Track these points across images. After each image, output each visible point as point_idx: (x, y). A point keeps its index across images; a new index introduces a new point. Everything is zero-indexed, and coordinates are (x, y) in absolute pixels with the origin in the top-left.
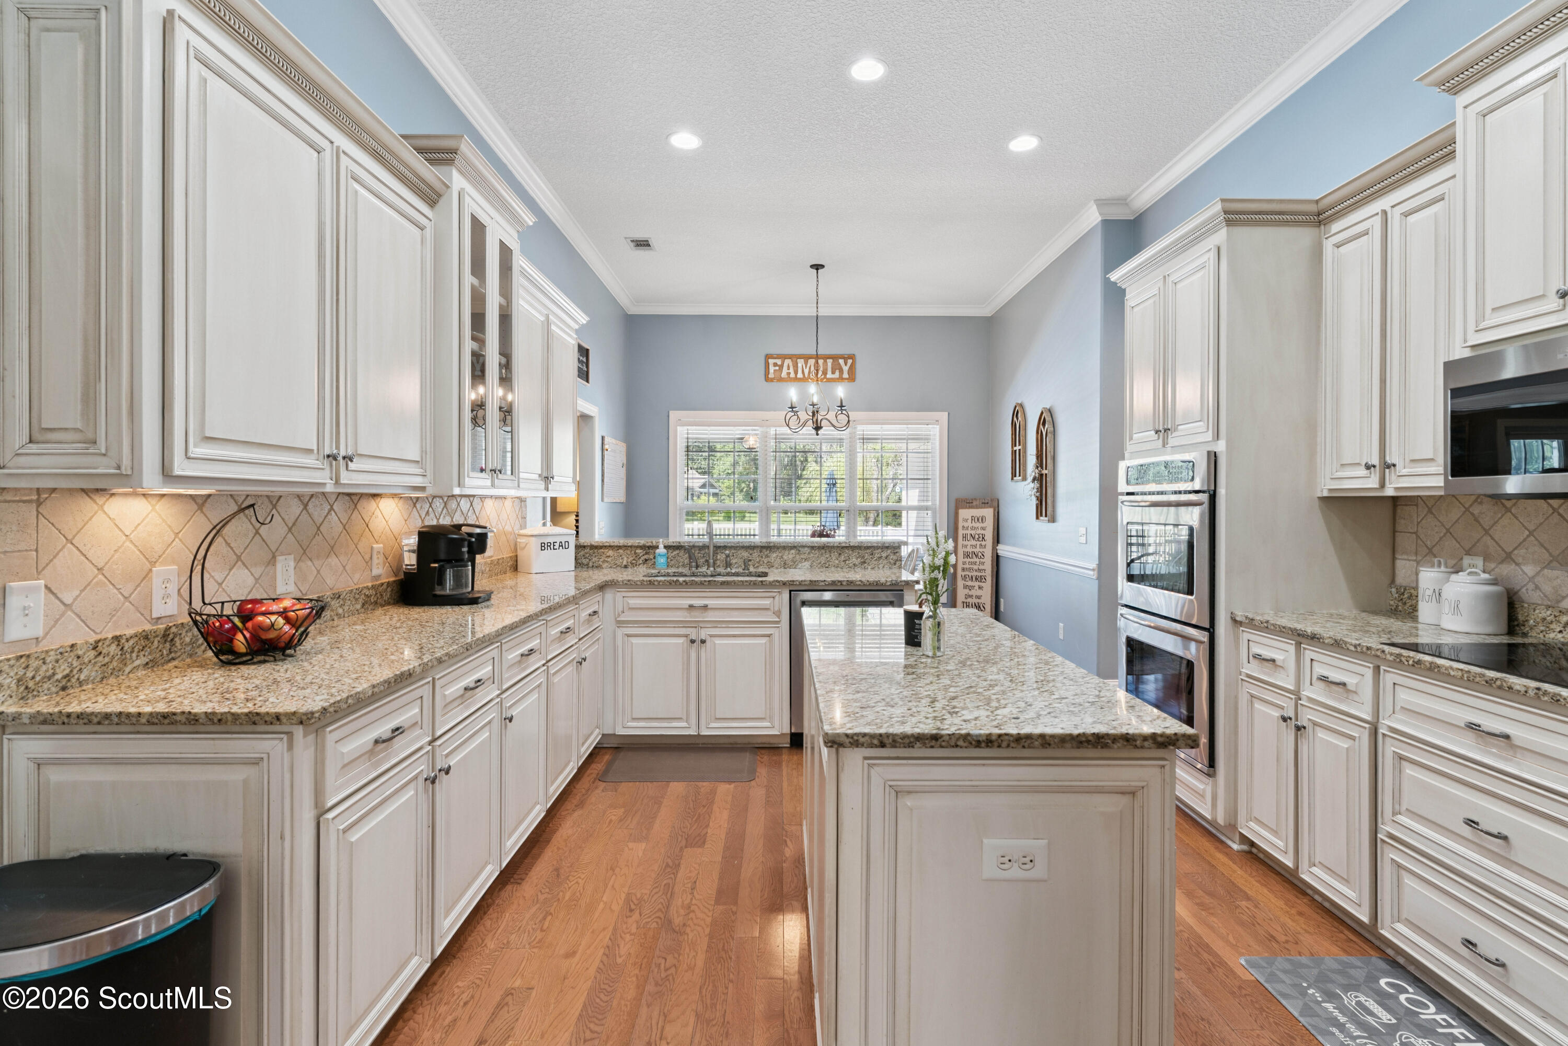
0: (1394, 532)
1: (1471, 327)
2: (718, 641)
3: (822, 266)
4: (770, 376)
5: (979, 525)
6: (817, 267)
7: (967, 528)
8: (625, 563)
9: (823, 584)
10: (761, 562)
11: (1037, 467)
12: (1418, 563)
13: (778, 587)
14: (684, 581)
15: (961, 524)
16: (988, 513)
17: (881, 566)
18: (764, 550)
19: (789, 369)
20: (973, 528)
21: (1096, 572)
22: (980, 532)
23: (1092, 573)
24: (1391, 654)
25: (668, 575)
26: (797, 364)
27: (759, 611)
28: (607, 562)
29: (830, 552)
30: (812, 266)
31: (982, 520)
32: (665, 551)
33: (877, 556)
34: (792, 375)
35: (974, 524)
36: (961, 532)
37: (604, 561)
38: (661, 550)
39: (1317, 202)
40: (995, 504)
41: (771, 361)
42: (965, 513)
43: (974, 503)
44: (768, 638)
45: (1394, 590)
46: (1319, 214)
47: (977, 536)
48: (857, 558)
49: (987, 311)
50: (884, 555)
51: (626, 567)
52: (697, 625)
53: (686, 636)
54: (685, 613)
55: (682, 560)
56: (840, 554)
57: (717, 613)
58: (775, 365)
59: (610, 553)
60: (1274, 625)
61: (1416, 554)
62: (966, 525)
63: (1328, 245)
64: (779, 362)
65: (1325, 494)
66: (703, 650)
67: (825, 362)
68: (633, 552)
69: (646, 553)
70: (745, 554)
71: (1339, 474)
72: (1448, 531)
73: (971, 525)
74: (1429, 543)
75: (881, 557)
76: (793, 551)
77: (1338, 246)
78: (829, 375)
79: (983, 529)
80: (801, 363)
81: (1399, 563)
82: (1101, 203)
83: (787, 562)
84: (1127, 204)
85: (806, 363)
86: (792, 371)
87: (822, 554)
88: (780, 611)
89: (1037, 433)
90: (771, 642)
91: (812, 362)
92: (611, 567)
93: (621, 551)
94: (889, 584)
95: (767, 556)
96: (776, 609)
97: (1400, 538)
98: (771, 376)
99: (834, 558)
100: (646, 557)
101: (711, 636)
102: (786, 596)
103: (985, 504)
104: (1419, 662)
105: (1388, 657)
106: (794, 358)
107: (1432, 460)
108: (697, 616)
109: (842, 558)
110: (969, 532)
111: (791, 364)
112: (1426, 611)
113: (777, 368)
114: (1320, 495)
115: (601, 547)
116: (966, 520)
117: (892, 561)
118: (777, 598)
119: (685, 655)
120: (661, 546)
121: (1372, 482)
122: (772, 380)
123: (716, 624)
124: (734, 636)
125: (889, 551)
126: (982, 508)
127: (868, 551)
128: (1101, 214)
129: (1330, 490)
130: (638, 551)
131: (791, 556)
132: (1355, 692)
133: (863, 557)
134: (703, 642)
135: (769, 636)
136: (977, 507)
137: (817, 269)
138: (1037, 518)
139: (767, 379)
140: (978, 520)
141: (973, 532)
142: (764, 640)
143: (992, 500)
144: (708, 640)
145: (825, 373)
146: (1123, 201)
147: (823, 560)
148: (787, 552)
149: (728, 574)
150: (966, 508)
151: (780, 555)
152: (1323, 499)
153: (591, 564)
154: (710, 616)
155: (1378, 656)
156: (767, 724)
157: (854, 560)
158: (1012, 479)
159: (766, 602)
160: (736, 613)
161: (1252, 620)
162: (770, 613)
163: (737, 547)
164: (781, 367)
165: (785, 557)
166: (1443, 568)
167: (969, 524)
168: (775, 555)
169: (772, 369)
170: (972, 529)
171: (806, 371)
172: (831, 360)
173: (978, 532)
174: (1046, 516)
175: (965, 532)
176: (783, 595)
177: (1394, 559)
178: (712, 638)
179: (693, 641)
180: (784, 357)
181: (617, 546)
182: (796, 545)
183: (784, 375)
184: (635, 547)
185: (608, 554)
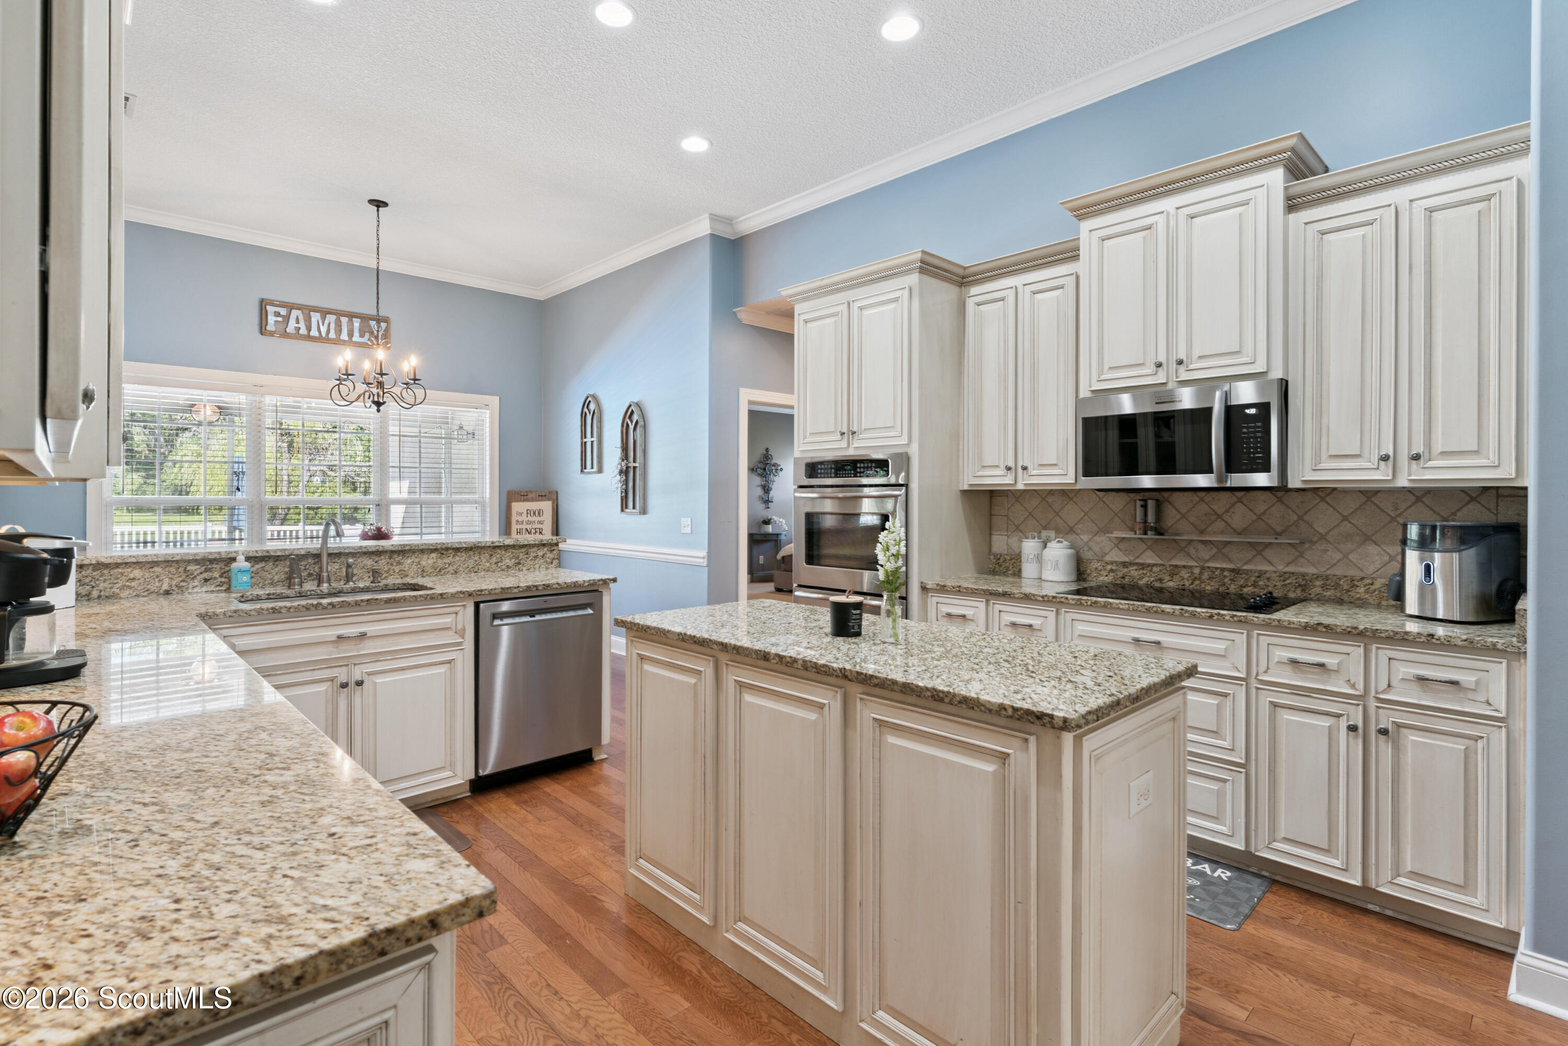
0: (991, 515)
1: (1094, 378)
2: (379, 680)
3: (385, 204)
4: (268, 328)
5: (536, 519)
6: (379, 204)
7: (522, 523)
8: (165, 587)
9: (516, 590)
10: (391, 572)
11: (623, 460)
12: (1008, 536)
13: (462, 600)
14: (330, 604)
15: (514, 518)
16: (546, 506)
17: (537, 566)
18: (395, 556)
19: (298, 321)
20: (529, 522)
21: (706, 560)
22: (537, 526)
23: (702, 560)
24: (1073, 599)
25: (258, 599)
26: (310, 318)
27: (437, 633)
28: (130, 587)
29: (480, 553)
30: (371, 202)
31: (539, 513)
32: (247, 565)
33: (533, 555)
34: (303, 331)
35: (530, 518)
36: (514, 527)
37: (123, 588)
38: (241, 563)
39: (965, 268)
40: (553, 496)
41: (270, 309)
42: (517, 507)
43: (530, 496)
44: (447, 665)
45: (992, 557)
46: (963, 278)
47: (533, 531)
48: (511, 559)
49: (540, 295)
50: (540, 553)
51: (167, 593)
52: (347, 662)
53: (332, 680)
54: (330, 648)
55: (270, 576)
56: (491, 555)
57: (379, 642)
58: (277, 314)
59: (137, 573)
60: (966, 588)
61: (1007, 530)
62: (520, 519)
63: (970, 303)
64: (283, 312)
65: (966, 487)
66: (358, 694)
67: (351, 323)
68: (181, 570)
69: (206, 570)
70: (368, 562)
71: (980, 473)
72: (1030, 514)
73: (526, 519)
74: (1016, 523)
75: (537, 557)
76: (434, 555)
77: (979, 304)
78: (356, 338)
79: (540, 523)
80: (316, 317)
81: (994, 538)
82: (714, 218)
83: (426, 569)
84: (731, 225)
85: (324, 319)
86: (302, 325)
87: (470, 557)
88: (464, 629)
89: (623, 426)
90: (452, 671)
91: (331, 318)
92: (137, 596)
93: (158, 570)
94: (586, 584)
95: (399, 563)
96: (460, 626)
97: (995, 519)
98: (271, 327)
99: (484, 561)
100: (205, 575)
101: (369, 674)
102: (471, 610)
103: (542, 497)
104: (1096, 602)
105: (1071, 602)
106: (308, 310)
107: (1055, 465)
108: (348, 650)
109: (494, 560)
110: (524, 526)
111: (301, 318)
112: (1029, 570)
113: (280, 319)
114: (962, 489)
115: (117, 565)
116: (521, 514)
117: (549, 560)
118: (460, 614)
119: (330, 706)
120: (241, 558)
121: (1008, 480)
122: (272, 334)
123: (377, 657)
124: (403, 669)
125: (545, 549)
126: (538, 501)
127: (523, 550)
128: (711, 228)
129: (971, 485)
130: (191, 568)
131: (430, 562)
132: (1040, 630)
133: (518, 557)
134: (360, 683)
135: (449, 662)
136: (533, 500)
137: (378, 207)
138: (622, 510)
139: (263, 330)
140: (534, 513)
141: (529, 527)
142: (443, 669)
143: (550, 493)
144: (366, 678)
145: (351, 335)
146: (729, 221)
147: (471, 563)
148: (425, 556)
149: (354, 591)
150: (520, 501)
151: (417, 560)
152: (964, 492)
153: (95, 594)
154: (369, 647)
155: (1062, 602)
156: (448, 773)
157: (508, 562)
158: (582, 471)
159: (447, 620)
160: (405, 638)
161: (944, 586)
162: (451, 633)
163: (356, 553)
164: (287, 318)
165: (423, 563)
166: (1036, 540)
167: (524, 518)
168: (409, 561)
169: (271, 319)
170: (527, 524)
171: (323, 329)
172: (359, 320)
173: (534, 526)
174: (634, 508)
175: (519, 527)
176: (468, 609)
177: (991, 535)
178: (371, 677)
179: (344, 686)
180: (290, 307)
181: (149, 563)
182: (439, 547)
183: (291, 328)
184: (185, 561)
185: (131, 576)
